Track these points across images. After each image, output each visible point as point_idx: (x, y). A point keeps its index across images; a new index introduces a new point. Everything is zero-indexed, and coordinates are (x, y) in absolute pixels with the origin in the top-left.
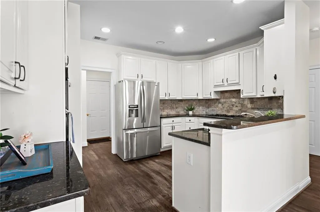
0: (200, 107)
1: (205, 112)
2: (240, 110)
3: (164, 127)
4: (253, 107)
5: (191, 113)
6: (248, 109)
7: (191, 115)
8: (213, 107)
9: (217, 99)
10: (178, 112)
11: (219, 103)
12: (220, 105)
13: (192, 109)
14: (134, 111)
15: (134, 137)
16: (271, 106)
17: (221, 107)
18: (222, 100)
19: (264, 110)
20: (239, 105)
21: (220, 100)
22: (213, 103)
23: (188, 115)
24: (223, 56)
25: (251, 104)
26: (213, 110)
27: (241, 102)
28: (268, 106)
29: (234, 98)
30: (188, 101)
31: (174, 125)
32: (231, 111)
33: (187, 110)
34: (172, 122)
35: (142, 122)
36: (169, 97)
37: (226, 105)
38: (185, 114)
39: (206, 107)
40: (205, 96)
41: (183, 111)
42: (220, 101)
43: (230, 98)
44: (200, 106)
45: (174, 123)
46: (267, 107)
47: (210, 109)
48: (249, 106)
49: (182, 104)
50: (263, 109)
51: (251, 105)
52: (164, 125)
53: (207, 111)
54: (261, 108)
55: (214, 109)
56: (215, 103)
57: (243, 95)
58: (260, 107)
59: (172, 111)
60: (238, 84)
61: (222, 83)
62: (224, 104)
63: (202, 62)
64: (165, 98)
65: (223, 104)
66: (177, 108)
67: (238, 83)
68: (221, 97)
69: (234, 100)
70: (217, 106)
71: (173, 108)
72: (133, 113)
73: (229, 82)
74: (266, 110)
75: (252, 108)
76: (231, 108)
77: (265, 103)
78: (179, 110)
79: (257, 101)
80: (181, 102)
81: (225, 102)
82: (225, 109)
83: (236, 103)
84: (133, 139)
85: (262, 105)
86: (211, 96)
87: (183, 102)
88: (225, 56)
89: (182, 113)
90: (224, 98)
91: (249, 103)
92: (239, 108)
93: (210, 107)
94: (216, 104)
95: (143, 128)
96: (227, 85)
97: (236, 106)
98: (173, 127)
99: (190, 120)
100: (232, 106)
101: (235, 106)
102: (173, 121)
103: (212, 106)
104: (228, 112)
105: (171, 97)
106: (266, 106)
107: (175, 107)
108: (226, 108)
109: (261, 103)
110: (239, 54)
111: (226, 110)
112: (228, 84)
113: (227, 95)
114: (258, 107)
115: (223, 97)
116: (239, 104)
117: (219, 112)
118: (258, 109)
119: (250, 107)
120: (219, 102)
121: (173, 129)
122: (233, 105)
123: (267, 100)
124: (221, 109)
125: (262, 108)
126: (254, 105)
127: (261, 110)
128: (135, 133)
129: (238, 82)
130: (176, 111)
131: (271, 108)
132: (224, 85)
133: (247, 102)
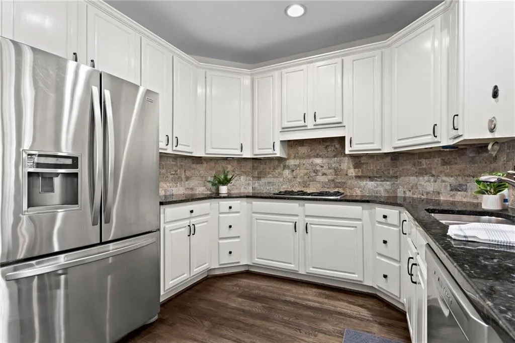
0: (242, 178)
1: (251, 188)
2: (333, 181)
3: (167, 231)
4: (360, 174)
5: (224, 190)
6: (350, 179)
7: (226, 195)
8: (270, 175)
9: (280, 159)
10: (192, 189)
11: (284, 169)
12: (287, 172)
13: (226, 182)
14: (57, 181)
15: (58, 287)
16: (395, 173)
17: (290, 176)
18: (292, 162)
19: (383, 179)
20: (331, 170)
21: (288, 161)
22: (270, 169)
23: (217, 196)
24: (304, 64)
25: (355, 168)
26: (269, 183)
27: (333, 166)
28: (391, 172)
29: (318, 156)
30: (216, 164)
31: (193, 221)
32: (311, 183)
33: (214, 184)
34: (188, 215)
35: (94, 224)
36: (175, 148)
37: (301, 172)
38: (209, 192)
39: (253, 177)
40: (257, 151)
41: (205, 186)
42: (287, 164)
43: (309, 157)
44: (241, 175)
45: (193, 217)
46: (389, 173)
47: (263, 181)
48: (352, 172)
49: (201, 169)
50: (380, 177)
51: (357, 170)
52: (167, 226)
53: (256, 185)
54: (376, 177)
55: (271, 180)
56: (274, 169)
57: (351, 149)
58: (375, 175)
59: (176, 186)
60: (339, 125)
61: (302, 123)
62: (296, 169)
63: (252, 75)
64: (166, 149)
65: (293, 171)
66: (187, 178)
67: (340, 123)
68: (289, 155)
69: (318, 161)
70: (280, 174)
71: (180, 179)
72: (52, 190)
73: (319, 121)
74: (386, 179)
75: (358, 177)
76: (311, 177)
77: (384, 165)
78: (192, 183)
79: (367, 163)
80: (198, 165)
81: (299, 166)
82: (299, 180)
83: (322, 167)
84: (53, 299)
85: (379, 169)
86: (275, 152)
87: (205, 165)
88: (309, 65)
89: (201, 190)
90: (295, 158)
91: (351, 166)
92: (330, 177)
93: (264, 177)
94: (279, 170)
95: (101, 243)
96: (313, 127)
97: (324, 174)
98: (192, 227)
99: (230, 208)
100: (314, 174)
101: (320, 174)
102: (192, 212)
103: (269, 173)
104: (305, 185)
105: (179, 148)
106: (386, 173)
107: (183, 176)
108: (300, 177)
109: (376, 167)
110: (343, 60)
111: (299, 182)
112: (315, 125)
113: (303, 150)
114: (370, 174)
115: (293, 155)
116: (329, 168)
117: (284, 187)
118: (371, 178)
119: (354, 174)
120: (285, 166)
121: (192, 232)
122: (316, 172)
123: (388, 160)
124: (290, 181)
125: (378, 176)
126: (362, 170)
127: (376, 181)
128: (60, 272)
129: (340, 120)
130: (187, 186)
131: (395, 175)
132: (306, 126)
133: (346, 164)
